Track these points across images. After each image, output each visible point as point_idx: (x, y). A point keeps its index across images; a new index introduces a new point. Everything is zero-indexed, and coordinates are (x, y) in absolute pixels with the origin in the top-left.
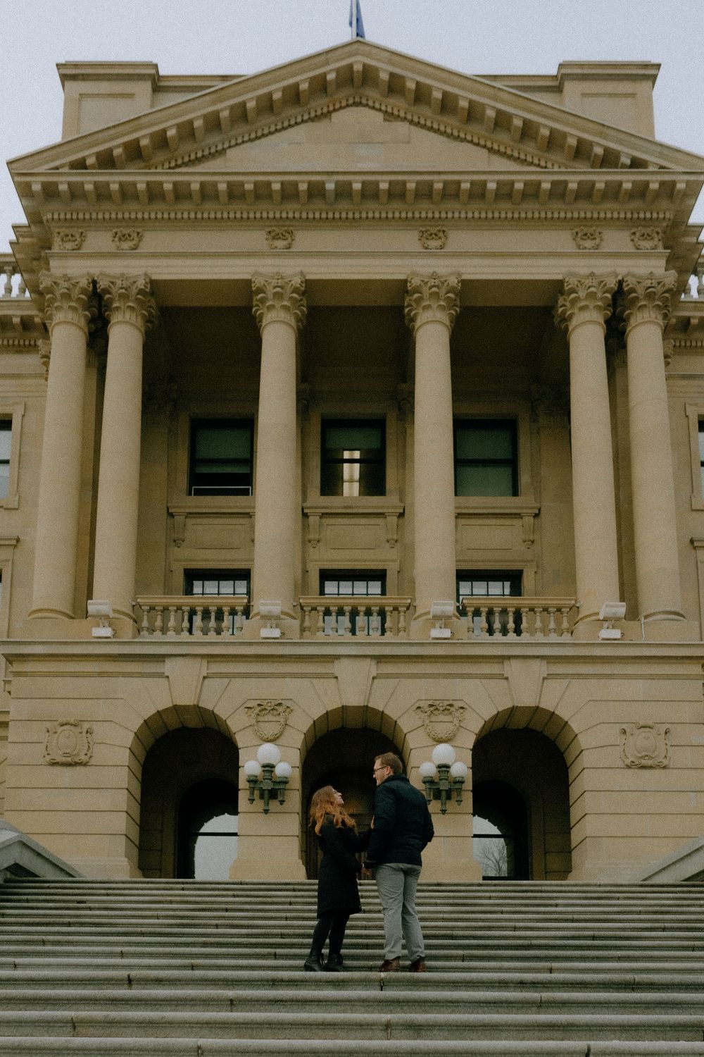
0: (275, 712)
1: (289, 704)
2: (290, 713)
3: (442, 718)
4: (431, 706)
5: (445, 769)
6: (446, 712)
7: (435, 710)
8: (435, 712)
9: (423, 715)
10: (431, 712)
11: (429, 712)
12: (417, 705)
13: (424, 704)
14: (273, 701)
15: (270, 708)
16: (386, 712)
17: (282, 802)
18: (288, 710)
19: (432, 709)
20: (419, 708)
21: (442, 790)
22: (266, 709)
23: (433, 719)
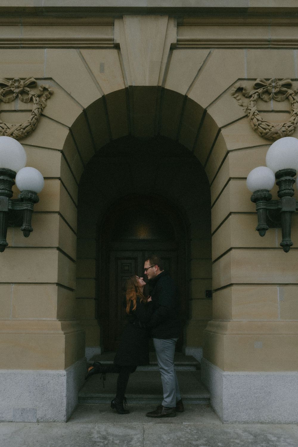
0: (25, 97)
1: (46, 84)
2: (49, 98)
3: (273, 105)
4: (258, 86)
5: (288, 178)
6: (280, 97)
7: (264, 93)
8: (265, 97)
9: (246, 101)
10: (259, 95)
11: (256, 96)
12: (238, 85)
13: (248, 85)
14: (22, 82)
15: (17, 90)
16: (191, 96)
17: (27, 233)
18: (47, 93)
19: (260, 90)
20: (240, 89)
21: (285, 212)
22: (11, 92)
23: (263, 106)
